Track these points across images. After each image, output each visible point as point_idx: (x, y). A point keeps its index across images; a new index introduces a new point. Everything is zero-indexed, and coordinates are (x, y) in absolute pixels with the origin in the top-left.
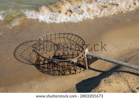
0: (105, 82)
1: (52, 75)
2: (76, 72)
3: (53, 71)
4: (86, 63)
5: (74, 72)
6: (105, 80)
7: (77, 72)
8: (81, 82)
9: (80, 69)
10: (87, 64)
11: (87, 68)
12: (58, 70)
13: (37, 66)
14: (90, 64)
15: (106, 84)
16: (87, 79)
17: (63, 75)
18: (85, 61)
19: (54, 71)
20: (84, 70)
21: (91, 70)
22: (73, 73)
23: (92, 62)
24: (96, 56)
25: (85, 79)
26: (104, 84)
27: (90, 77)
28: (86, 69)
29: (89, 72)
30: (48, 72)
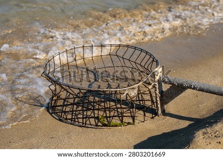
0: (206, 136)
1: (80, 126)
2: (134, 121)
3: (83, 118)
4: (158, 99)
5: (131, 121)
6: (204, 133)
7: (136, 121)
8: (145, 141)
9: (145, 115)
10: (159, 102)
11: (160, 112)
12: (94, 117)
13: (51, 108)
14: (166, 103)
15: (208, 141)
16: (160, 134)
17: (105, 125)
18: (156, 94)
19: (86, 118)
20: (153, 118)
21: (168, 118)
22: (129, 123)
23: (172, 98)
24: (180, 82)
25: (155, 135)
26: (204, 140)
27: (167, 130)
28: (156, 114)
29: (164, 120)
30: (72, 121)
